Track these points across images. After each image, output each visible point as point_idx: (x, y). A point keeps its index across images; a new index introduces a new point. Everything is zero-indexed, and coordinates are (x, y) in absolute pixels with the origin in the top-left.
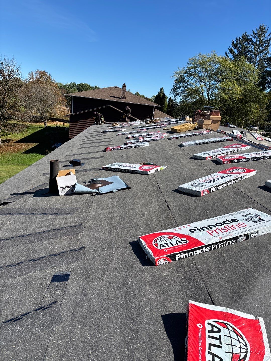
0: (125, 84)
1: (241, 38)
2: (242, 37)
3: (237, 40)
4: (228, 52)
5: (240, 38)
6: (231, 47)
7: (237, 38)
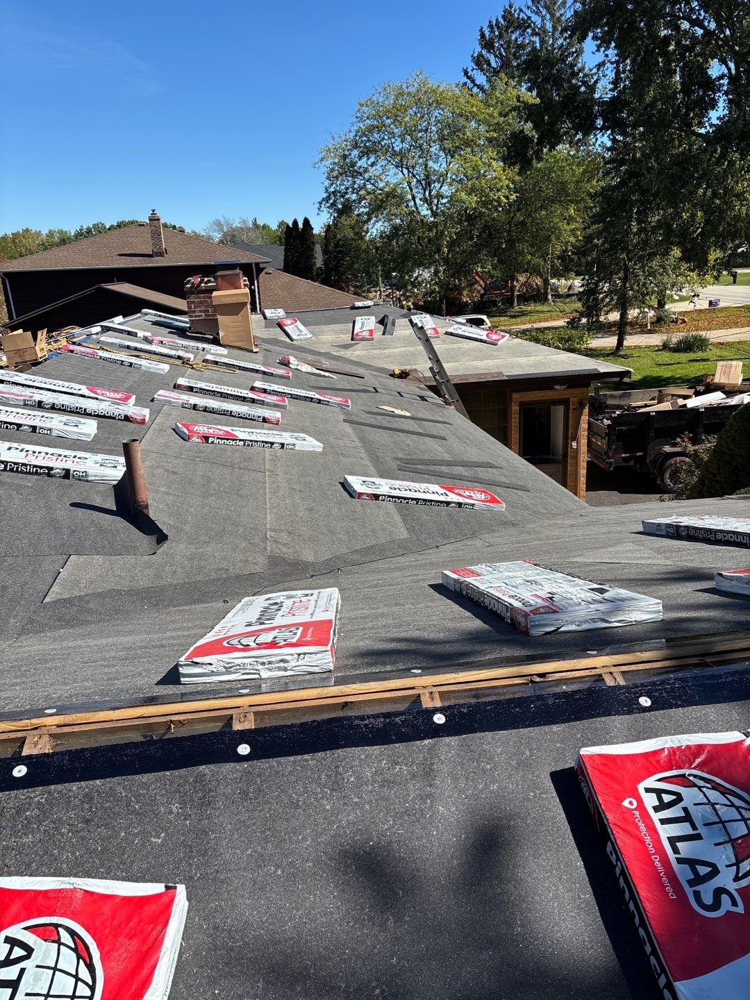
0: (153, 211)
1: (501, 20)
2: (503, 16)
3: (491, 26)
4: (471, 65)
5: (497, 20)
6: (478, 49)
7: (490, 22)
